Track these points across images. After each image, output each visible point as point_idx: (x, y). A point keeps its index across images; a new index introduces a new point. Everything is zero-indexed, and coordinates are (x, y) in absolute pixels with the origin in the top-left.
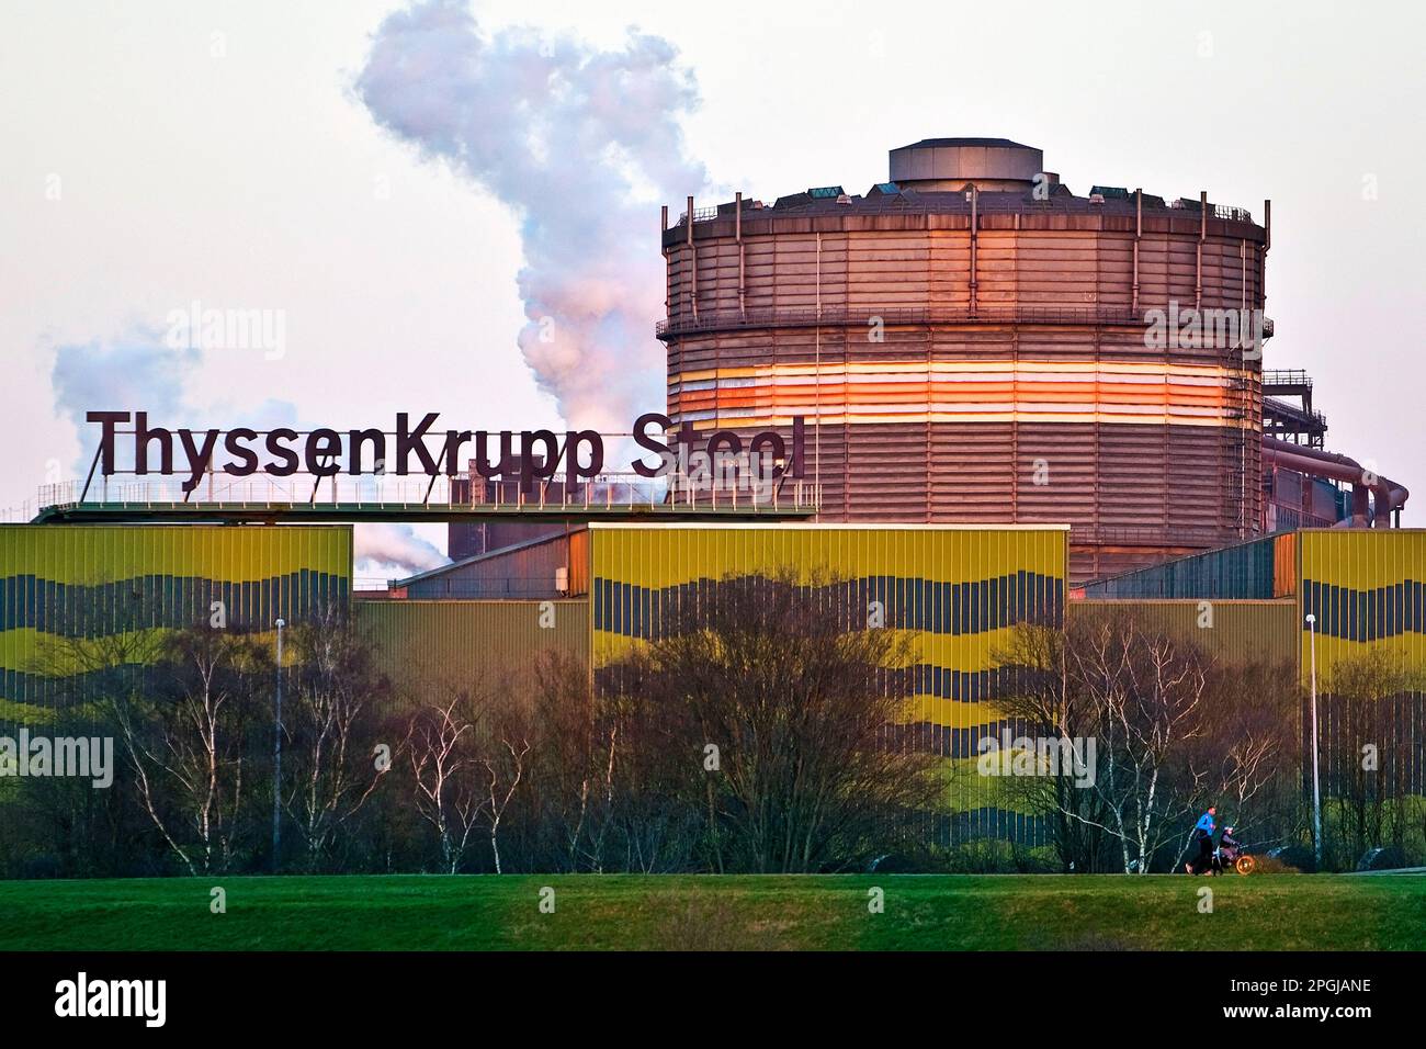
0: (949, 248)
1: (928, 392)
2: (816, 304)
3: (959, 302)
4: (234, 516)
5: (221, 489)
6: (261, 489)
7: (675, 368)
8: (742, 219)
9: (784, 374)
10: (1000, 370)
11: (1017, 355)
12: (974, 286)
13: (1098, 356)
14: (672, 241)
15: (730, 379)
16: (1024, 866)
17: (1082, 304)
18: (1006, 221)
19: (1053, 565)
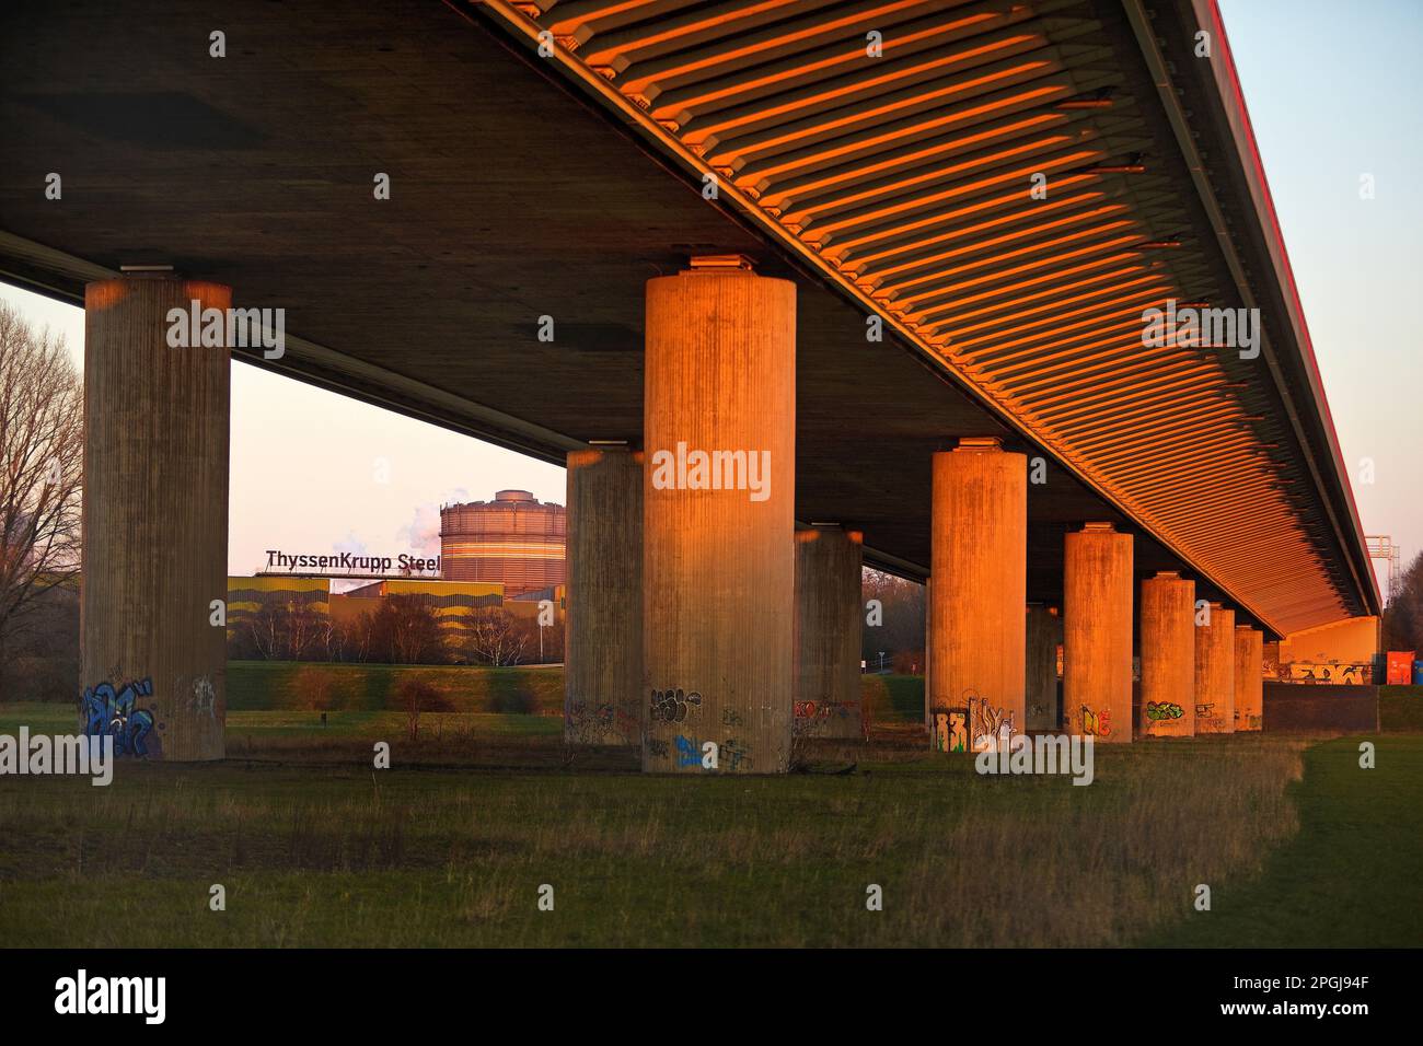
0: (509, 516)
1: (503, 550)
2: (477, 529)
3: (511, 529)
4: (302, 576)
5: (298, 570)
6: (308, 570)
7: (443, 543)
8: (459, 508)
9: (469, 546)
10: (521, 546)
11: (526, 542)
12: (515, 525)
13: (546, 542)
14: (442, 513)
15: (456, 546)
16: (471, 664)
17: (542, 530)
18: (523, 510)
19: (500, 592)
